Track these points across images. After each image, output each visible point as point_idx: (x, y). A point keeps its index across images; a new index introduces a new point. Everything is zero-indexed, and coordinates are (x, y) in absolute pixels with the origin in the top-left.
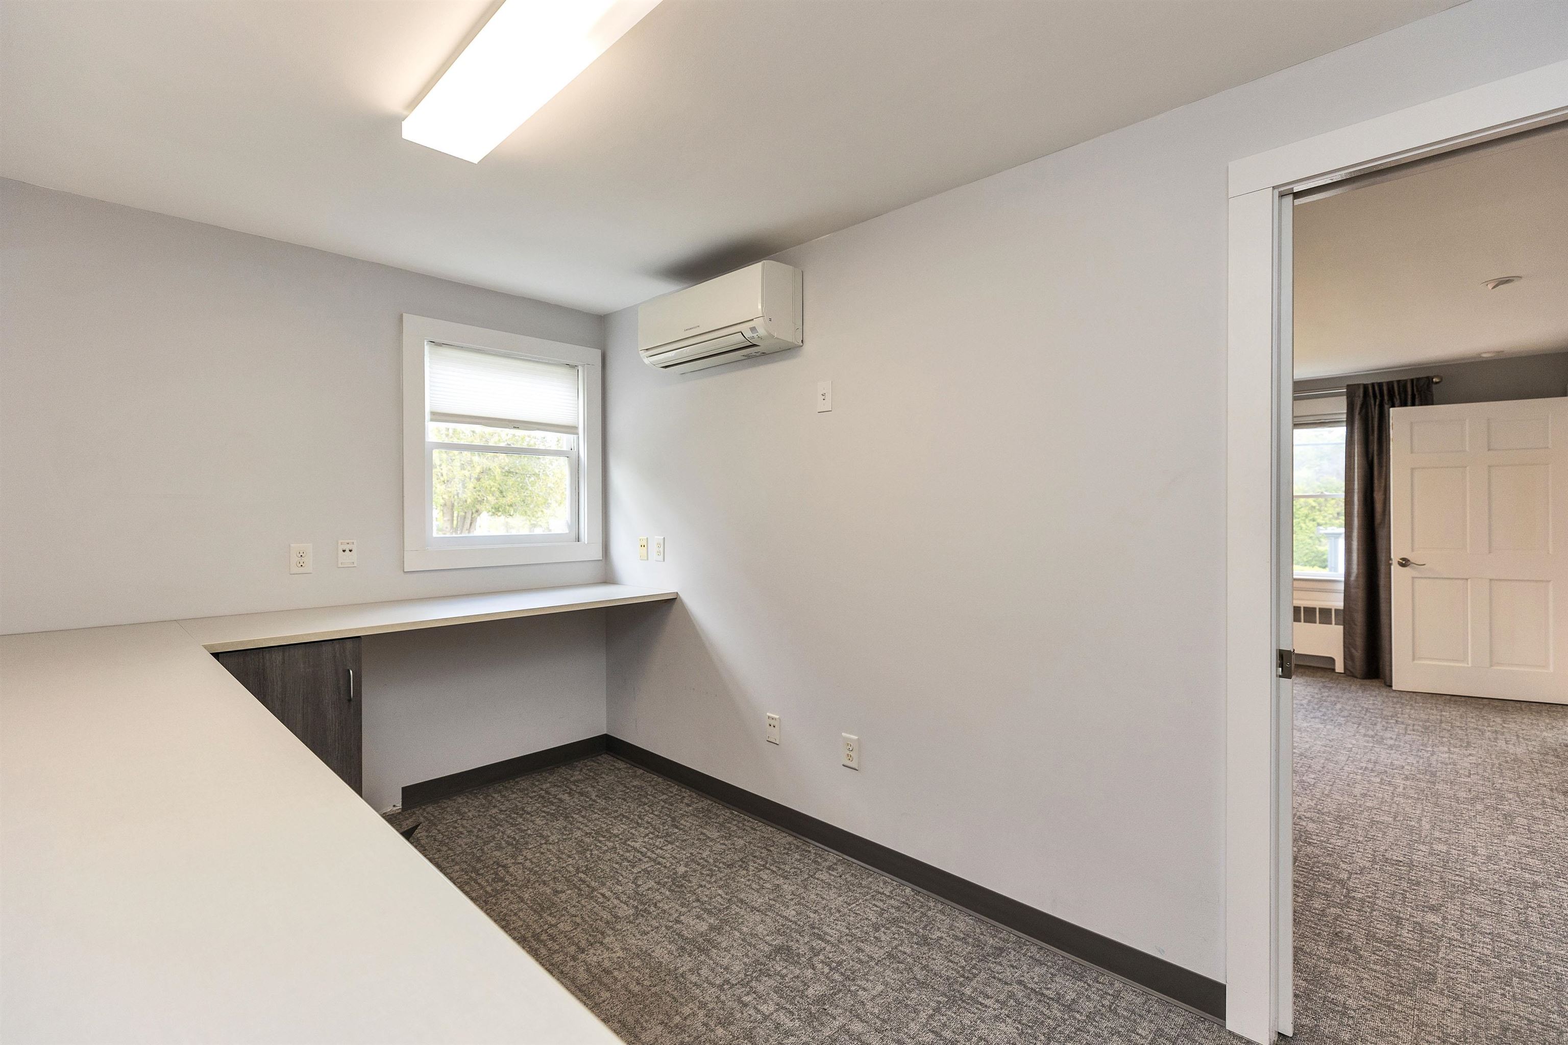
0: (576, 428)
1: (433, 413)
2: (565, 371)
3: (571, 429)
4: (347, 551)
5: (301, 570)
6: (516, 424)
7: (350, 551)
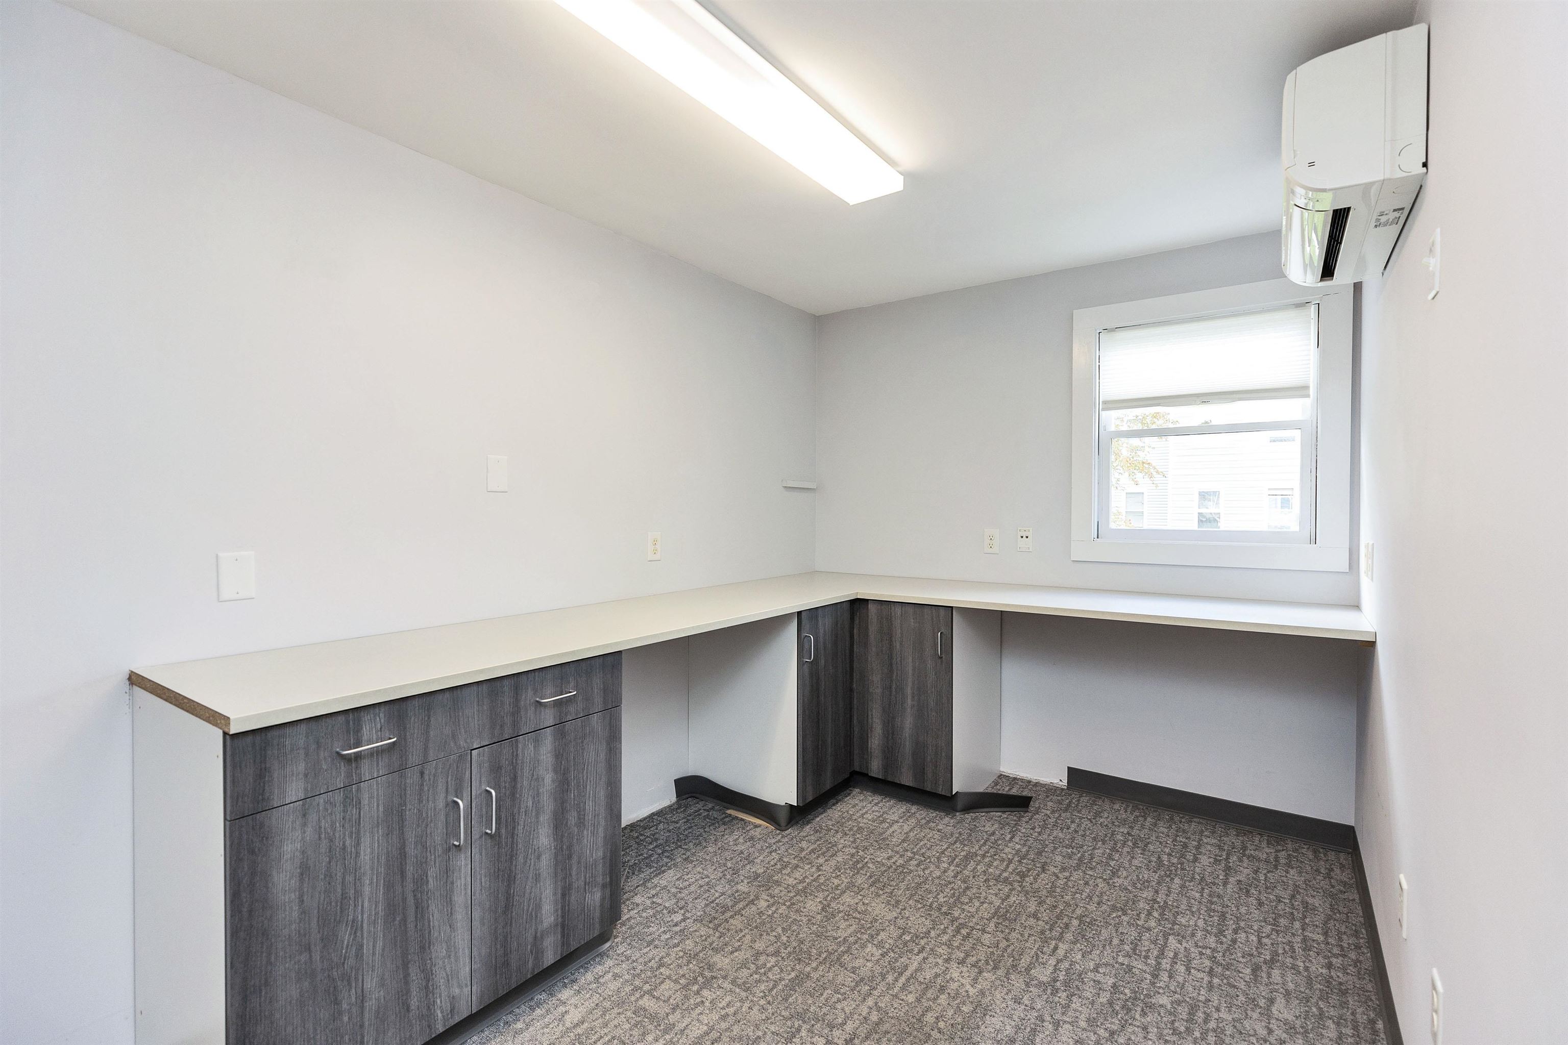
0: (1306, 387)
1: (1105, 402)
2: (1292, 313)
3: (1300, 391)
4: (1024, 537)
5: (990, 550)
6: (1204, 398)
7: (1027, 537)
